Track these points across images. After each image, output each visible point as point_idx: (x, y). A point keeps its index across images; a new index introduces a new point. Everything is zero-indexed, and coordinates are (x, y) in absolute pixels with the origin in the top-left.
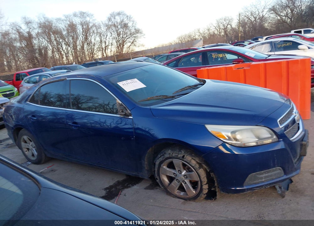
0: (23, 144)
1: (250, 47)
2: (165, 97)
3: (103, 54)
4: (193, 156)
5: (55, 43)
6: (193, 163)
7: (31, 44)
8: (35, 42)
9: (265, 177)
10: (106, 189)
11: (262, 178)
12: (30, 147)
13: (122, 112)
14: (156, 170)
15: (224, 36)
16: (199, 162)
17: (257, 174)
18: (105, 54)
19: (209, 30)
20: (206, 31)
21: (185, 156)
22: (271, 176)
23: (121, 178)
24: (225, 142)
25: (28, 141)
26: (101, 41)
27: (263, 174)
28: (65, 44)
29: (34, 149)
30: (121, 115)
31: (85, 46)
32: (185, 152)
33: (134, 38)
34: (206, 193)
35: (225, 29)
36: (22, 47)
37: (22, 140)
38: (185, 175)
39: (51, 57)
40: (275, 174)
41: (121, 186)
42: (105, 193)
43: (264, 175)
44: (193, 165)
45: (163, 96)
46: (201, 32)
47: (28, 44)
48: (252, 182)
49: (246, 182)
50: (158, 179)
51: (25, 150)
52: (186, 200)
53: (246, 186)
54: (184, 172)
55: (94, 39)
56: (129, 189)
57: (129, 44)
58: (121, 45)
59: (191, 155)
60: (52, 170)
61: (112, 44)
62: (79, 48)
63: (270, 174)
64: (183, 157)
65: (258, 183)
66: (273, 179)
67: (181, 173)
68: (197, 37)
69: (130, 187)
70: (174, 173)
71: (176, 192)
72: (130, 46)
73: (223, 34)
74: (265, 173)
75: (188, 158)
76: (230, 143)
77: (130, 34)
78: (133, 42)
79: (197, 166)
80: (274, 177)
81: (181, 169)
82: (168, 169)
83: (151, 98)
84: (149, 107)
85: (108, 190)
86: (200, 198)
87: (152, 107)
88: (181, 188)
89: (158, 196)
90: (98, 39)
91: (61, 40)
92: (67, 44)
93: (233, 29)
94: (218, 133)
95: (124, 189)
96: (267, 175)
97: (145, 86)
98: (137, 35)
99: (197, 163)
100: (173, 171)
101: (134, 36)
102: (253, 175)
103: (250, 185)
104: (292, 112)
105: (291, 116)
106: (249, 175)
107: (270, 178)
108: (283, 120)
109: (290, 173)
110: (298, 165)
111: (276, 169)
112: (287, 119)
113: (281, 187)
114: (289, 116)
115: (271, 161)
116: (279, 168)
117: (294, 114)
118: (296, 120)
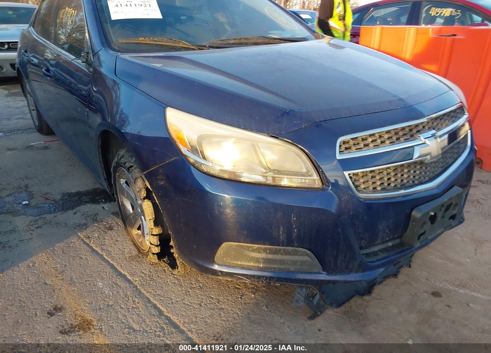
9: (266, 261)
11: (256, 260)
13: (87, 56)
14: (113, 181)
17: (243, 247)
21: (133, 168)
22: (284, 260)
24: (183, 154)
27: (258, 251)
32: (134, 161)
34: (156, 253)
40: (294, 262)
43: (263, 255)
45: (176, 41)
49: (217, 255)
50: (116, 200)
53: (219, 265)
59: (140, 169)
60: (46, 147)
63: (278, 257)
64: (129, 169)
65: (249, 268)
66: (289, 272)
75: (136, 173)
82: (124, 186)
83: (145, 40)
85: (66, 197)
86: (150, 259)
96: (270, 256)
97: (161, 18)
100: (130, 192)
102: (232, 245)
103: (228, 266)
104: (418, 131)
105: (407, 140)
106: (224, 245)
107: (279, 266)
108: (366, 142)
109: (341, 272)
110: (378, 260)
111: (294, 250)
112: (383, 145)
113: (315, 295)
114: (398, 139)
115: (282, 229)
116: (305, 252)
117: (422, 138)
118: (416, 155)
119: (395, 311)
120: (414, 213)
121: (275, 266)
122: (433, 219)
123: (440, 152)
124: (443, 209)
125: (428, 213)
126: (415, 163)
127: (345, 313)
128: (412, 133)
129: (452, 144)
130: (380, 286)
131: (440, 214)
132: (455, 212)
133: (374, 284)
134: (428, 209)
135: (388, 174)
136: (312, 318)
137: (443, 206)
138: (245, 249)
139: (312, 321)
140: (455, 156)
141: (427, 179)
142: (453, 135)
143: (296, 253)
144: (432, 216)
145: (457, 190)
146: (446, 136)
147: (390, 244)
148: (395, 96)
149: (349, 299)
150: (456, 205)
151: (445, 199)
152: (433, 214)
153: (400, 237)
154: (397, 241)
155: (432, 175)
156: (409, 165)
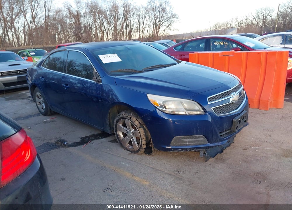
0: (37, 98)
1: (262, 38)
2: (134, 71)
3: (140, 35)
4: (138, 118)
5: (99, 22)
6: (137, 123)
7: (79, 21)
8: (82, 20)
9: (189, 142)
10: (82, 138)
11: (186, 142)
12: (41, 102)
13: (96, 79)
14: (114, 126)
15: (262, 26)
16: (141, 123)
17: (181, 138)
18: (141, 36)
19: (247, 19)
20: (244, 20)
21: (132, 117)
22: (195, 141)
23: (97, 132)
24: (157, 108)
25: (40, 97)
26: (139, 23)
27: (186, 138)
28: (107, 23)
29: (43, 104)
30: (95, 81)
31: (124, 27)
32: (132, 115)
33: (170, 22)
34: (144, 148)
35: (264, 20)
36: (71, 24)
37: (36, 96)
38: (133, 133)
39: (94, 35)
40: (199, 141)
41: (93, 137)
42: (80, 140)
43: (188, 140)
44: (136, 125)
45: (132, 70)
46: (239, 21)
47: (76, 22)
48: (178, 144)
49: (172, 142)
50: (116, 134)
51: (38, 104)
52: (132, 153)
53: (172, 146)
54: (132, 130)
55: (134, 21)
56: (98, 140)
57: (164, 27)
58: (157, 28)
59: (136, 117)
60: (53, 121)
61: (149, 27)
62: (119, 28)
63: (193, 140)
64: (131, 118)
65: (183, 146)
66: (197, 145)
67: (130, 131)
68: (234, 25)
69: (99, 139)
70: (126, 131)
71: (127, 145)
72: (165, 30)
73: (261, 24)
74: (189, 138)
75: (134, 119)
76: (161, 110)
77: (167, 18)
78: (168, 26)
79: (139, 126)
80: (198, 143)
81: (130, 127)
82: (122, 127)
83: (120, 70)
84: (114, 77)
85: (83, 139)
86: (140, 152)
87: (117, 77)
88: (130, 143)
89: (116, 147)
90: (137, 21)
91: (104, 20)
92: (109, 24)
93: (272, 20)
94: (154, 101)
95: (94, 139)
96: (190, 140)
97: (121, 61)
98: (173, 19)
99: (140, 123)
100: (125, 128)
101: (171, 20)
102: (177, 137)
103: (176, 146)
104: (230, 93)
105: (227, 96)
106: (174, 138)
107: (194, 143)
108: (215, 98)
109: (214, 142)
110: (225, 138)
111: (199, 136)
112: (220, 98)
113: (206, 153)
114: (224, 96)
115: (194, 129)
116: (202, 137)
117: (232, 95)
118: (231, 101)
119: (233, 156)
120: (234, 120)
121: (192, 143)
122: (240, 121)
123: (238, 99)
124: (242, 118)
125: (238, 119)
126: (231, 103)
127: (216, 159)
128: (228, 94)
129: (241, 96)
130: (225, 150)
131: (241, 120)
132: (246, 119)
133: (223, 150)
134: (238, 118)
135: (224, 107)
136: (206, 161)
137: (242, 117)
138: (182, 138)
139: (206, 163)
140: (242, 101)
141: (235, 109)
142: (240, 93)
143: (199, 137)
144: (239, 120)
145: (245, 112)
146: (239, 94)
147: (228, 132)
148: (220, 83)
149: (217, 155)
150: (246, 117)
151: (242, 114)
152: (239, 119)
153: (231, 129)
154: (230, 131)
155: (236, 107)
156: (229, 104)
